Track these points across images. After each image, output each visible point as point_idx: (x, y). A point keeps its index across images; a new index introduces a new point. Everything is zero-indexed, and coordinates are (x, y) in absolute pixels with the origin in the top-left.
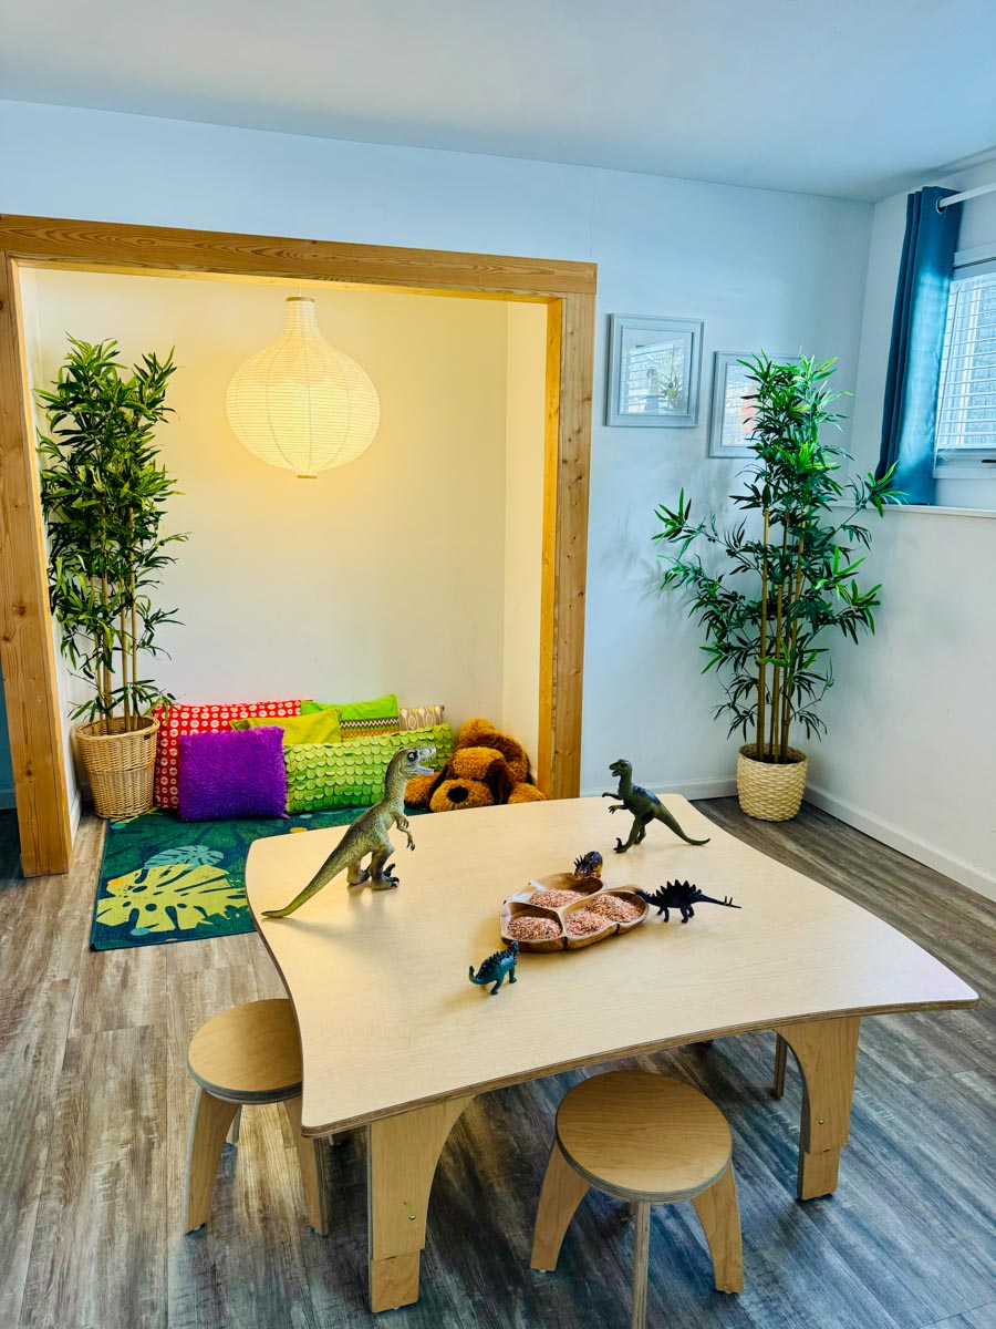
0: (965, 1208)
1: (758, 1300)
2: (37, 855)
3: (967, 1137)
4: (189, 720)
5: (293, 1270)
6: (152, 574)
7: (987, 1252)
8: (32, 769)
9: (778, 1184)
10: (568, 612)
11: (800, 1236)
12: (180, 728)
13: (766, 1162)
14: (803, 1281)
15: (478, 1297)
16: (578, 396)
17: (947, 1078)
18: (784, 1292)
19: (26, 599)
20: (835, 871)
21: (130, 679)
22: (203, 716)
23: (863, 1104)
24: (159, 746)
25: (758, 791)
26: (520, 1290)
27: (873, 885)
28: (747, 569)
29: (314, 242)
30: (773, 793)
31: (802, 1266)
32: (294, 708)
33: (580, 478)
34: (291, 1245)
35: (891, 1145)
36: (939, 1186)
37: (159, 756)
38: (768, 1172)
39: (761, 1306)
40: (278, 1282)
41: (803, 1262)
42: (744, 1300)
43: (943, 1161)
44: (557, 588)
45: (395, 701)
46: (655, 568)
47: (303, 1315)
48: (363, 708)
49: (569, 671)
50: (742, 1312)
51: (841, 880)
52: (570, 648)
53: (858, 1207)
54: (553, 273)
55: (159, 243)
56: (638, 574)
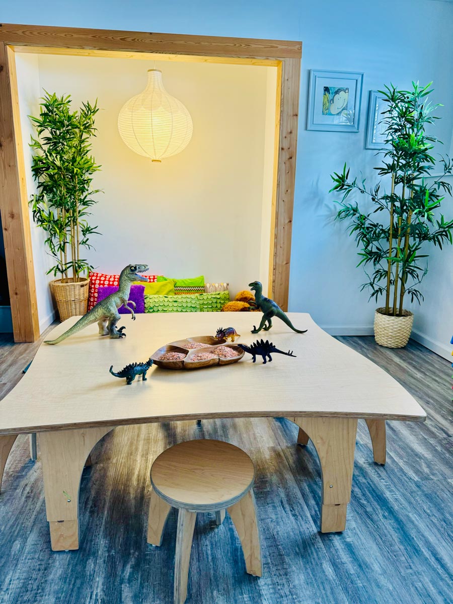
0: (425, 553)
1: (270, 583)
2: (20, 332)
3: (443, 514)
4: (104, 281)
5: (27, 523)
6: (88, 210)
7: (431, 581)
8: (18, 292)
9: (312, 522)
10: (282, 231)
11: (312, 553)
12: (100, 284)
13: (310, 509)
14: (303, 577)
15: (113, 552)
16: (291, 113)
17: (443, 481)
18: (288, 581)
19: (15, 211)
20: (417, 373)
21: (76, 259)
22: (111, 280)
23: (383, 487)
24: (90, 292)
25: (383, 331)
26: (137, 553)
27: (436, 381)
28: (383, 209)
29: (151, 33)
30: (392, 332)
31: (306, 569)
32: (154, 279)
33: (291, 158)
34: (33, 511)
35: (391, 511)
36: (413, 538)
37: (90, 297)
38: (309, 515)
39: (270, 587)
40: (17, 528)
41: (308, 566)
42: (261, 582)
43: (422, 526)
44: (277, 218)
45: (203, 279)
46: (332, 208)
47: (19, 546)
48: (187, 281)
49: (282, 262)
50: (257, 588)
51: (418, 377)
52: (283, 250)
53: (356, 542)
54: (277, 47)
55: (75, 36)
56: (323, 211)
